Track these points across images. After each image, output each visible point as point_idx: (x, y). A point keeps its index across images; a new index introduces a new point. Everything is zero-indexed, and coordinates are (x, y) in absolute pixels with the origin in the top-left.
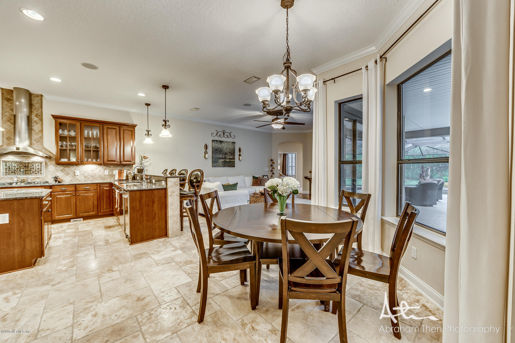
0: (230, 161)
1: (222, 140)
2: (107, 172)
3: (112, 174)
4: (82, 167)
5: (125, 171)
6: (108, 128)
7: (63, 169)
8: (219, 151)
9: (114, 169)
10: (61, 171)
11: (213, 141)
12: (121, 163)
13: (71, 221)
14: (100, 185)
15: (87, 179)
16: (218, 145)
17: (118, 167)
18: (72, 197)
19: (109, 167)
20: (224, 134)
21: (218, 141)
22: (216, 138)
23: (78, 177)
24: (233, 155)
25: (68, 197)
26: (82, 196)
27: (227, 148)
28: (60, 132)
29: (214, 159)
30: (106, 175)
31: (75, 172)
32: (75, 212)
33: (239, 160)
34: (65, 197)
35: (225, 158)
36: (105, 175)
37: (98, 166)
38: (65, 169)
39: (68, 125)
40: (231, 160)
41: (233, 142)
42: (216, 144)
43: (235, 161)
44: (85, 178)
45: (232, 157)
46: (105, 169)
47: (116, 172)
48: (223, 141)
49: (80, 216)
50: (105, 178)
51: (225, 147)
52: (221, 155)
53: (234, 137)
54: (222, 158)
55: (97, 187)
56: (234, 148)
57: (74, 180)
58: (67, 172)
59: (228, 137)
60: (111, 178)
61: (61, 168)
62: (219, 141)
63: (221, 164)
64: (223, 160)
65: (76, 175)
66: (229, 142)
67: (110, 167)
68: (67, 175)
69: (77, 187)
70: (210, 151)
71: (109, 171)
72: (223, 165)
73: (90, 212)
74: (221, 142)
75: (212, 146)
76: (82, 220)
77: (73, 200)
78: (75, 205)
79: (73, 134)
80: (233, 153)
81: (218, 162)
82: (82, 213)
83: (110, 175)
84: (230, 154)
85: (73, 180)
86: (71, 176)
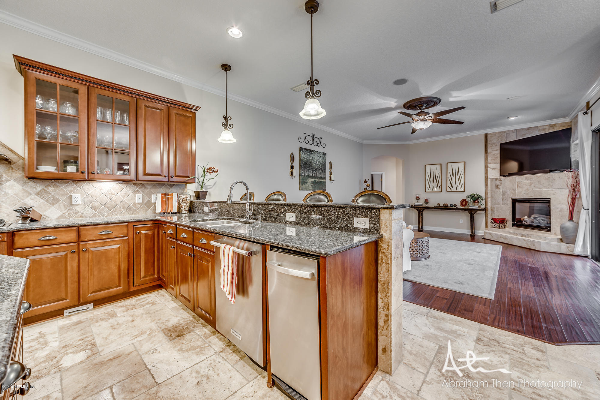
0: (320, 182)
1: (312, 149)
2: (139, 198)
3: (150, 201)
4: (87, 187)
5: (175, 196)
6: (146, 106)
7: (43, 189)
8: (308, 166)
9: (152, 191)
10: (38, 194)
11: (301, 149)
12: (171, 180)
13: (65, 315)
14: (133, 225)
15: (98, 213)
16: (307, 156)
17: (161, 188)
18: (70, 255)
19: (143, 188)
20: (313, 140)
21: (307, 149)
22: (305, 146)
23: (78, 208)
24: (324, 172)
25: (60, 258)
26: (92, 251)
27: (317, 162)
28: (39, 101)
29: (302, 177)
30: (138, 203)
31: (71, 198)
32: (76, 290)
33: (331, 180)
34: (52, 258)
35: (315, 177)
36: (135, 204)
37: (122, 186)
38: (48, 190)
39: (58, 87)
40: (322, 180)
41: (324, 153)
42: (305, 154)
43: (325, 182)
44: (94, 209)
45: (322, 176)
46: (136, 192)
47: (157, 198)
48: (313, 151)
49: (89, 299)
50: (136, 210)
51: (315, 159)
52: (310, 171)
53: (324, 146)
54: (312, 177)
55: (128, 231)
56: (325, 162)
57: (69, 214)
58: (53, 197)
59: (319, 145)
60: (147, 210)
61: (40, 187)
62: (309, 150)
63: (310, 186)
64: (312, 180)
65: (73, 203)
66: (320, 152)
67: (145, 187)
68: (53, 204)
69: (82, 233)
70: (297, 164)
71: (143, 196)
72: (312, 187)
73: (111, 288)
74: (311, 151)
75: (300, 157)
76: (92, 307)
77: (72, 264)
78: (76, 276)
79: (69, 110)
80: (324, 170)
81: (307, 182)
82: (93, 292)
83: (145, 204)
84: (320, 171)
85: (67, 214)
86: (62, 206)
